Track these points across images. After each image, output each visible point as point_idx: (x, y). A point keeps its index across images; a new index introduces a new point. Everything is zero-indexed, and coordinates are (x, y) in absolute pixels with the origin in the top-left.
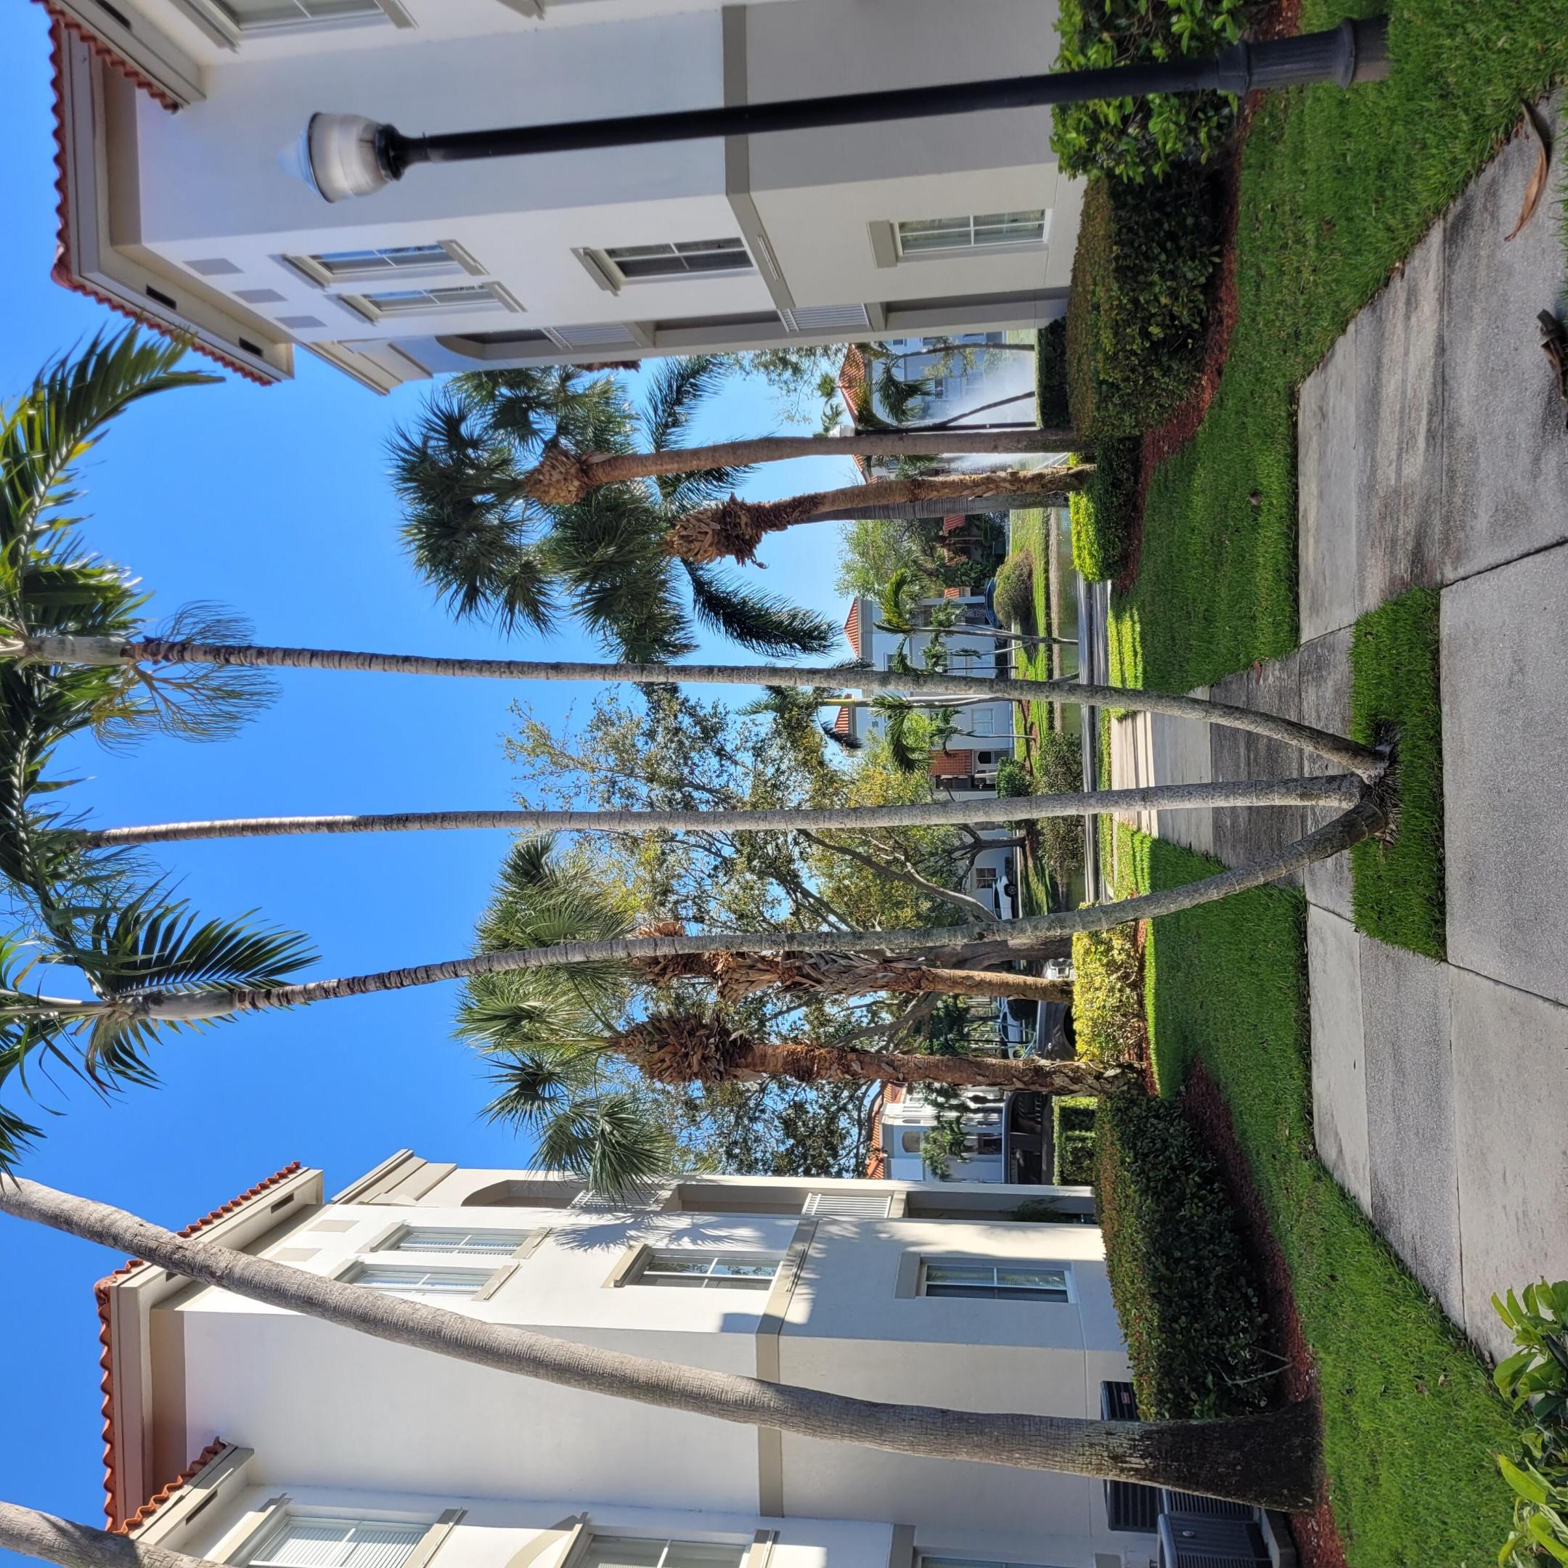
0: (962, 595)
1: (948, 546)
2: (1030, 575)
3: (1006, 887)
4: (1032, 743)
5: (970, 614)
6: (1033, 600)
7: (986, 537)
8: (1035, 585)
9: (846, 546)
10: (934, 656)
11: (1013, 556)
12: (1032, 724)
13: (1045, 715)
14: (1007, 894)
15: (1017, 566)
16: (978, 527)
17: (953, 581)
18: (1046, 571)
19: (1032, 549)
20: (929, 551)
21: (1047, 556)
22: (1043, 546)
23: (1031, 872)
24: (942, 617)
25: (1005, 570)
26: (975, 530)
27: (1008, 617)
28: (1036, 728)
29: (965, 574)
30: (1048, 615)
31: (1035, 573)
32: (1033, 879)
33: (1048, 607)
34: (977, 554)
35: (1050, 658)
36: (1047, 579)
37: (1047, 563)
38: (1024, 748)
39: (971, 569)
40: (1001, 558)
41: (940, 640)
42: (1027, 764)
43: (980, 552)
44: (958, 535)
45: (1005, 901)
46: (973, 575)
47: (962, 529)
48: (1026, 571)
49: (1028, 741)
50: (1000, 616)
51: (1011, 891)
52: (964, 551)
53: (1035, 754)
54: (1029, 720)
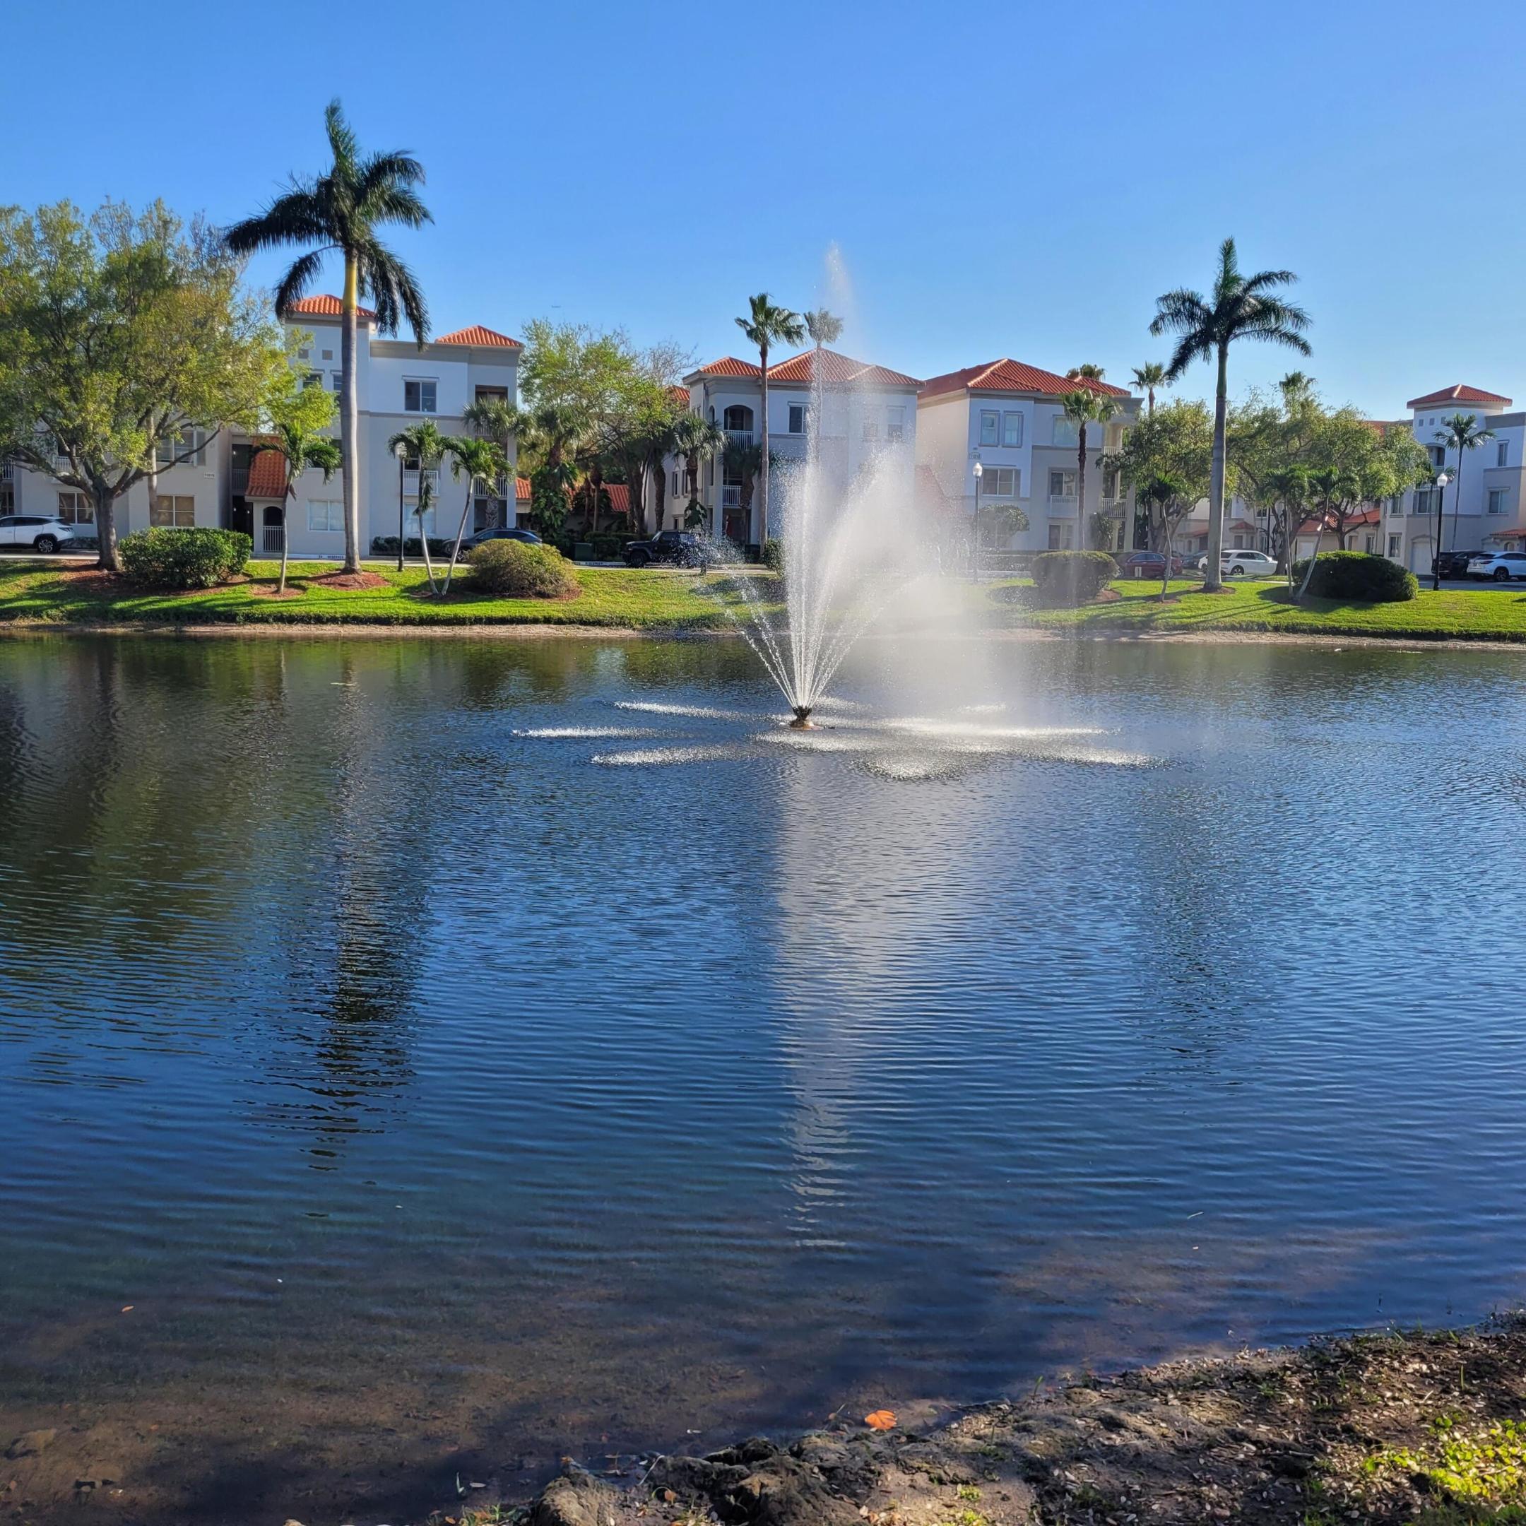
0: (520, 502)
1: (587, 487)
2: (542, 595)
3: (51, 538)
4: (273, 587)
5: (491, 506)
6: (503, 597)
7: (595, 535)
8: (525, 602)
9: (597, 339)
10: (421, 440)
11: (572, 571)
12: (304, 589)
13: (315, 610)
14: (39, 538)
15: (557, 577)
16: (608, 528)
17: (540, 485)
18: (547, 621)
19: (582, 599)
20: (583, 458)
21: (571, 622)
22: (585, 616)
23: (50, 577)
24: (484, 457)
25: (551, 557)
26: (605, 523)
27: (480, 560)
28: (296, 594)
29: (549, 503)
30: (478, 621)
31: (546, 602)
32: (36, 579)
33: (491, 621)
34: (573, 525)
35: (408, 621)
36: (535, 621)
37: (560, 622)
38: (267, 575)
39: (556, 512)
40: (569, 552)
41: (447, 453)
42: (240, 578)
43: (577, 528)
44: (600, 500)
45: (26, 534)
46: (547, 514)
47: (608, 506)
48: (549, 588)
49: (276, 581)
50: (481, 548)
51: (43, 545)
52: (579, 507)
53: (254, 592)
54: (313, 585)
